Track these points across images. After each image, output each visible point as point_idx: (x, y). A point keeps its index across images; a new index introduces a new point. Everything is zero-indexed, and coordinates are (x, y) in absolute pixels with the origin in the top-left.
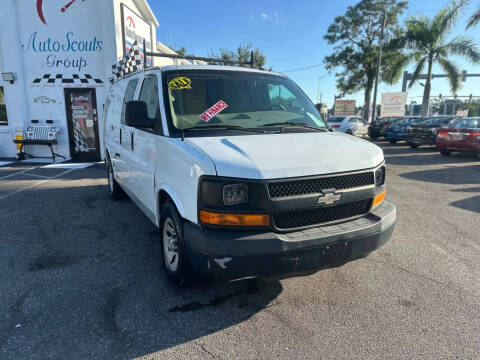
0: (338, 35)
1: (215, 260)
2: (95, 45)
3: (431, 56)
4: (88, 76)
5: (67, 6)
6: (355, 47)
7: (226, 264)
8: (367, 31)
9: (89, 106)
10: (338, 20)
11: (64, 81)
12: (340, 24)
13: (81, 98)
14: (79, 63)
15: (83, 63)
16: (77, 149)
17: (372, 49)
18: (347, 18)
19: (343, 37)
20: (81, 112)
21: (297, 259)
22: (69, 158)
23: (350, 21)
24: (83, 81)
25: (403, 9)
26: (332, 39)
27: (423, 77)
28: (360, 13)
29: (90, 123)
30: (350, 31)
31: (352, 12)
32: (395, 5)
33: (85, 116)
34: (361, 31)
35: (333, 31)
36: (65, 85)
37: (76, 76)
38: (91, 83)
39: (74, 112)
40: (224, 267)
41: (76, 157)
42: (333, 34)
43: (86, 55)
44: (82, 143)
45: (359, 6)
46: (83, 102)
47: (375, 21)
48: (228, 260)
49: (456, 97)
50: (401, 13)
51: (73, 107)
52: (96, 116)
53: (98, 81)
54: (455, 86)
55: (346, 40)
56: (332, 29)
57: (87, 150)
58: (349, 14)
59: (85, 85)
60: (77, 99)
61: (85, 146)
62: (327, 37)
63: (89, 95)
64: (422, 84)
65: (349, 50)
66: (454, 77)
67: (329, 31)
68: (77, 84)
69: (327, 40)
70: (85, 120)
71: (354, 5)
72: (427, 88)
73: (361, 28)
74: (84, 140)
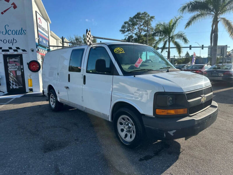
0: (126, 30)
1: (168, 132)
2: (22, 32)
3: (169, 39)
4: (18, 48)
5: (5, 11)
6: (134, 35)
7: (173, 133)
8: (138, 28)
9: (19, 64)
10: (125, 23)
11: (3, 51)
12: (127, 25)
13: (13, 59)
14: (13, 41)
15: (15, 41)
16: (11, 88)
17: (142, 36)
18: (130, 23)
19: (128, 31)
20: (14, 67)
21: (199, 127)
22: (6, 93)
23: (131, 24)
24: (15, 50)
25: (153, 19)
26: (123, 32)
27: (167, 48)
28: (135, 20)
29: (19, 73)
30: (131, 28)
31: (131, 20)
32: (149, 18)
33: (16, 69)
34: (136, 28)
35: (124, 28)
36: (4, 53)
37: (10, 48)
38: (20, 52)
39: (10, 67)
40: (173, 135)
41: (11, 91)
42: (124, 29)
43: (16, 37)
44: (15, 84)
45: (135, 17)
46: (15, 62)
47: (141, 24)
48: (174, 131)
49: (180, 56)
50: (152, 21)
51: (9, 65)
52: (23, 69)
53: (24, 50)
54: (180, 52)
55: (129, 32)
56: (123, 27)
57: (17, 87)
58: (130, 21)
59: (16, 53)
60: (11, 60)
61: (16, 85)
62: (121, 31)
63: (19, 58)
64: (167, 51)
65: (131, 37)
66: (179, 48)
67: (122, 28)
68: (11, 52)
69: (121, 32)
70: (16, 71)
71: (132, 17)
72: (169, 53)
73: (136, 27)
74: (15, 82)
